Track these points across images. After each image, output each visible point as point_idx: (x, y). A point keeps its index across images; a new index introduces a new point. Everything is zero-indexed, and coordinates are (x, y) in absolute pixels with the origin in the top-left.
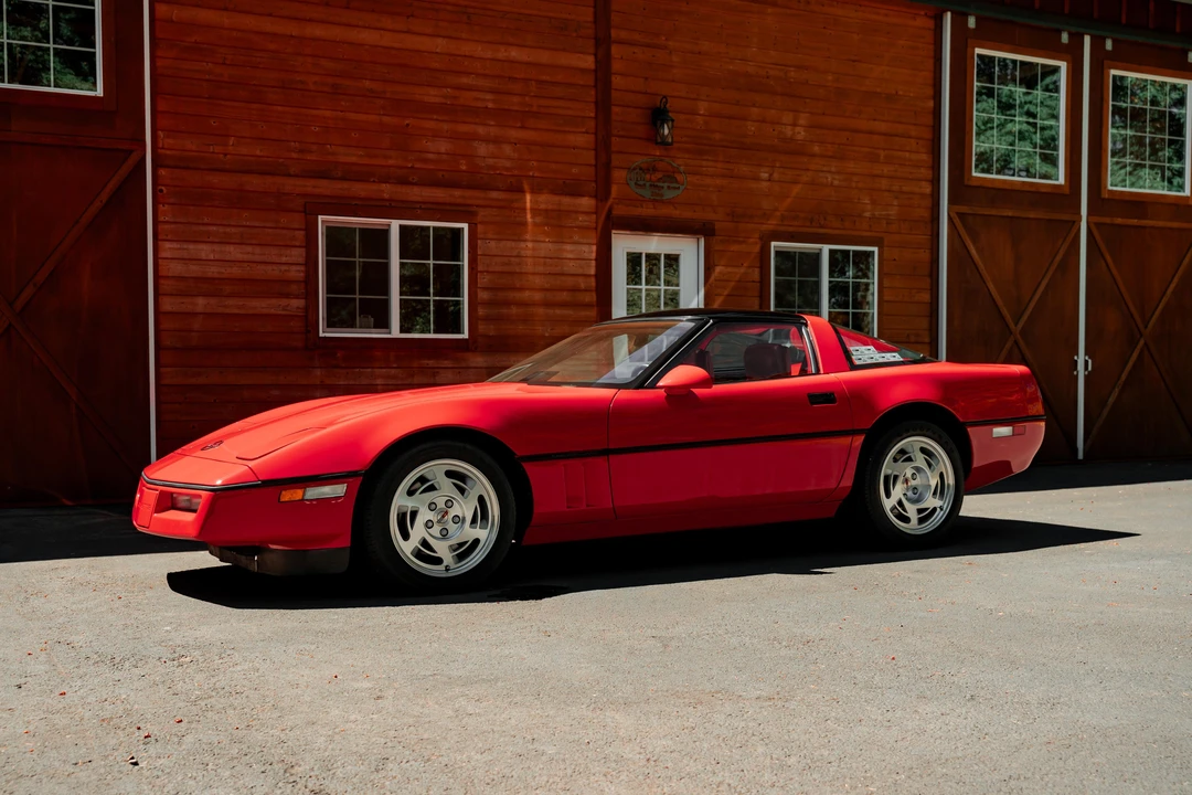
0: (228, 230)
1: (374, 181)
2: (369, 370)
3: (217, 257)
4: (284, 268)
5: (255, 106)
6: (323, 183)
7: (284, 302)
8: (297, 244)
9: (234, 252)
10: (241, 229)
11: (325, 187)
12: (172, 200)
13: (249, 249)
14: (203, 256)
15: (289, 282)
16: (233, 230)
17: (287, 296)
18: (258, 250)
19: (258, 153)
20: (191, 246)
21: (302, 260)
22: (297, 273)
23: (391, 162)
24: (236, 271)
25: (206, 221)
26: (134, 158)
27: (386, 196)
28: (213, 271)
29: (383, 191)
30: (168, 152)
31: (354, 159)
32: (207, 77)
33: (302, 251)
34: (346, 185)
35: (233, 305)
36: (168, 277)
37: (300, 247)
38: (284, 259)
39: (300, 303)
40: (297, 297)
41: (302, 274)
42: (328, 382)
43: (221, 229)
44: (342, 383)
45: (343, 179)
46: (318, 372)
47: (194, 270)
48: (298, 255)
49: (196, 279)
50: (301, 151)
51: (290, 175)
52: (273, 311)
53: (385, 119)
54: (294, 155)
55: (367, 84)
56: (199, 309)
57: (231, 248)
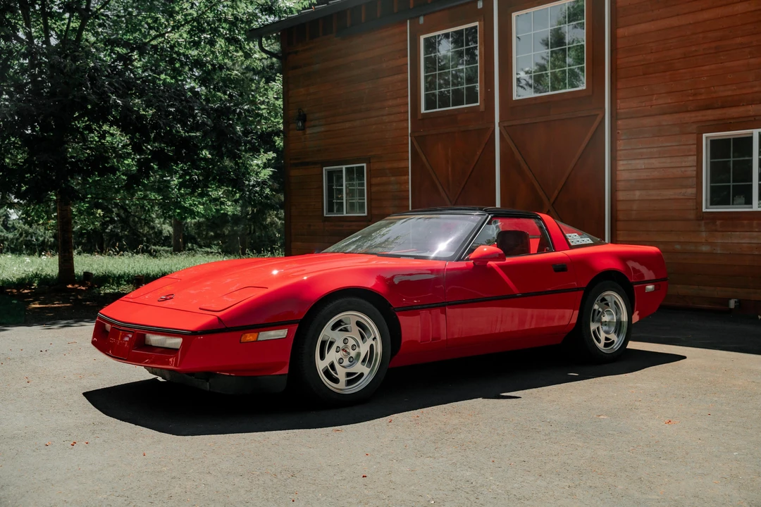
0: (652, 150)
1: (743, 105)
2: (738, 233)
3: (646, 167)
4: (683, 169)
5: (668, 73)
6: (709, 112)
7: (683, 191)
8: (692, 153)
9: (655, 163)
10: (660, 149)
11: (711, 115)
12: (623, 138)
13: (663, 160)
14: (639, 167)
15: (688, 178)
16: (655, 150)
17: (686, 187)
18: (668, 160)
19: (670, 101)
20: (633, 162)
21: (695, 164)
22: (692, 172)
23: (756, 89)
24: (656, 174)
25: (641, 147)
26: (598, 119)
27: (751, 113)
28: (644, 175)
29: (750, 111)
30: (622, 111)
31: (730, 93)
32: (643, 63)
33: (695, 157)
34: (724, 111)
35: (654, 194)
36: (621, 181)
37: (694, 155)
38: (684, 164)
39: (693, 191)
40: (691, 187)
41: (695, 173)
42: (710, 241)
43: (649, 150)
44: (719, 241)
45: (723, 107)
46: (704, 234)
47: (634, 175)
48: (692, 160)
49: (636, 180)
50: (695, 95)
51: (687, 111)
52: (677, 197)
53: (752, 61)
54: (691, 98)
55: (739, 40)
56: (637, 198)
57: (653, 161)
